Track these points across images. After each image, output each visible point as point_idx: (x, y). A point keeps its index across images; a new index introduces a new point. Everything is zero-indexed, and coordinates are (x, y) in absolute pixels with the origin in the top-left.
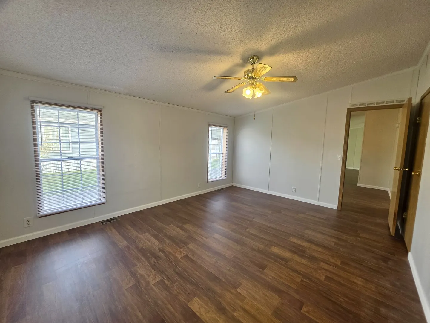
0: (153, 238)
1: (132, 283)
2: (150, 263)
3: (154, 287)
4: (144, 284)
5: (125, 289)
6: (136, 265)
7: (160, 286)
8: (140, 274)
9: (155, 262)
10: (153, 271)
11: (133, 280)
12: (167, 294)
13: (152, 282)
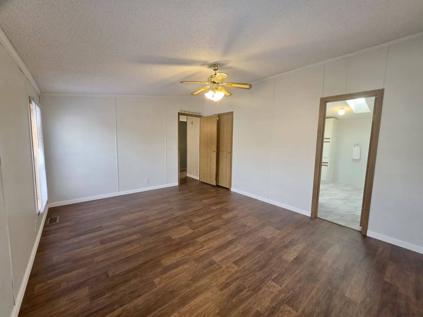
0: (192, 302)
1: (287, 307)
2: (251, 295)
3: (283, 286)
4: (283, 295)
5: (296, 312)
6: (258, 311)
7: (280, 281)
8: (271, 303)
9: (249, 290)
10: (262, 290)
11: (282, 307)
12: (286, 275)
13: (279, 288)
